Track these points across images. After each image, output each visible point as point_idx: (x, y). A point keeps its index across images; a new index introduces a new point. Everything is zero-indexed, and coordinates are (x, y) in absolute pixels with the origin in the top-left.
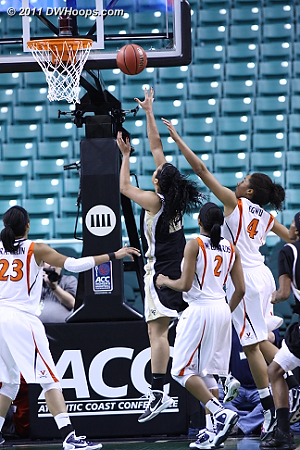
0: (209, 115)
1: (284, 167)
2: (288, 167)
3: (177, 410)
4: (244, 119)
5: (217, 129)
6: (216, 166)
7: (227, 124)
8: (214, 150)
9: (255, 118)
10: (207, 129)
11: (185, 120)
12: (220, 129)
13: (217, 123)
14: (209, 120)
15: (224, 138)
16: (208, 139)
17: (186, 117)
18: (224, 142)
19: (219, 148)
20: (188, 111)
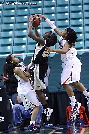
0: (13, 9)
1: (41, 28)
2: (43, 28)
3: (3, 121)
4: (26, 10)
5: (16, 14)
6: (16, 28)
7: (20, 12)
8: (15, 22)
9: (30, 10)
10: (12, 14)
11: (4, 11)
12: (17, 14)
13: (16, 12)
14: (13, 11)
15: (19, 17)
16: (12, 18)
17: (4, 10)
18: (19, 19)
19: (17, 21)
20: (5, 8)
